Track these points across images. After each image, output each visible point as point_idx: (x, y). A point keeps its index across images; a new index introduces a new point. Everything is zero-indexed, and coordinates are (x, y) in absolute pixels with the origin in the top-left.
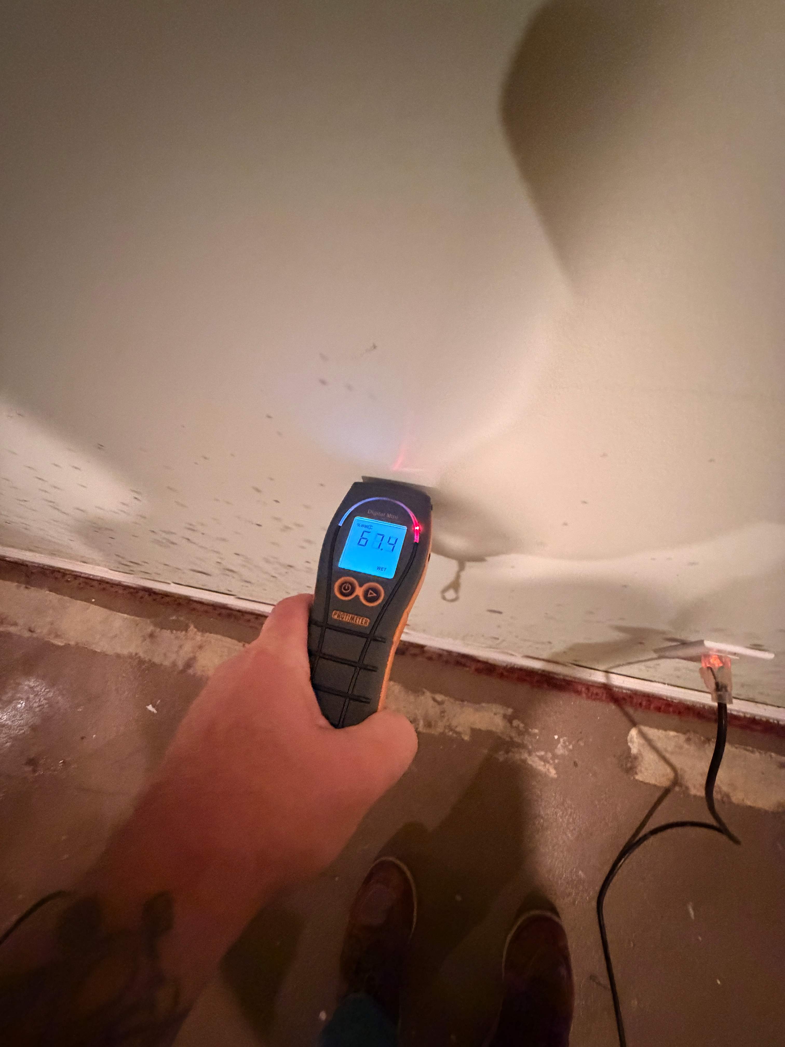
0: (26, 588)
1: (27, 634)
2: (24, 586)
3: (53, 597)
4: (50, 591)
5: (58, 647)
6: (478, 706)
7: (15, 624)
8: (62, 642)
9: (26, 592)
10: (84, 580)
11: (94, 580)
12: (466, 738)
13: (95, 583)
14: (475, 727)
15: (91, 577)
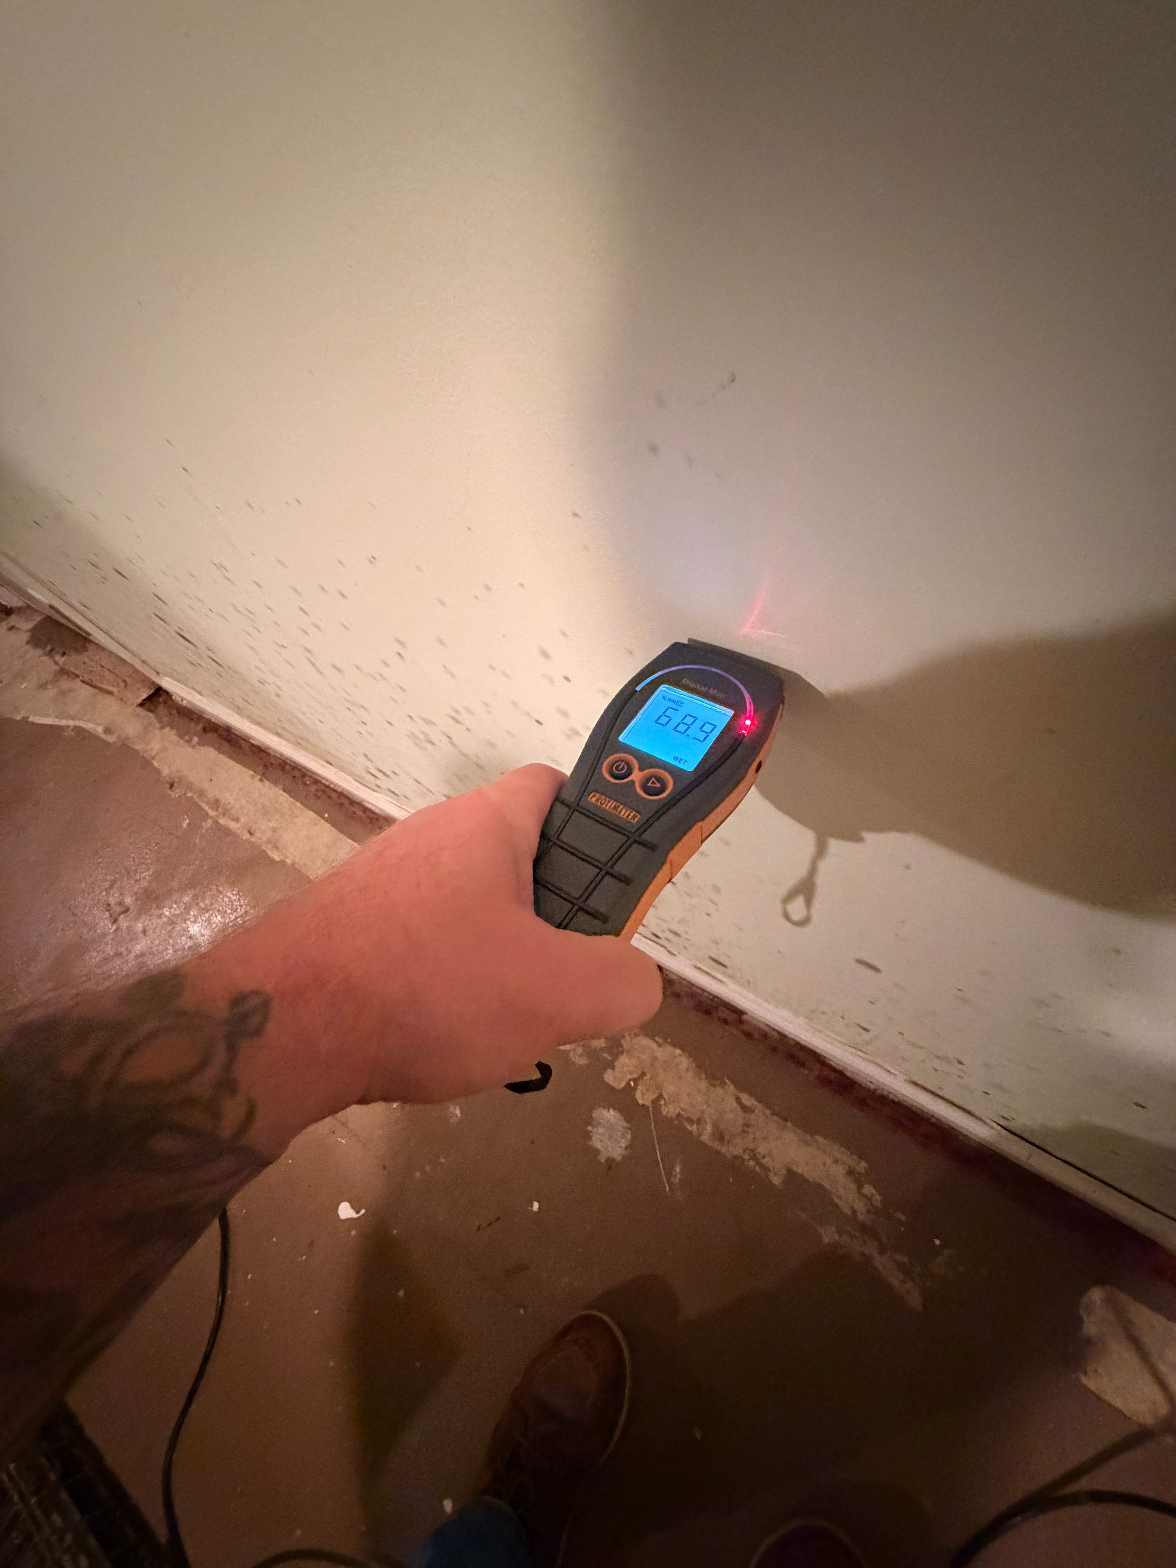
0: (261, 780)
1: (246, 836)
2: (259, 777)
3: (284, 798)
4: (285, 791)
5: (272, 862)
6: (808, 1137)
7: (237, 820)
8: (279, 856)
9: (259, 785)
10: (323, 788)
11: (334, 790)
12: (776, 1181)
13: (334, 795)
14: (794, 1168)
15: (332, 786)
